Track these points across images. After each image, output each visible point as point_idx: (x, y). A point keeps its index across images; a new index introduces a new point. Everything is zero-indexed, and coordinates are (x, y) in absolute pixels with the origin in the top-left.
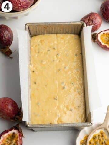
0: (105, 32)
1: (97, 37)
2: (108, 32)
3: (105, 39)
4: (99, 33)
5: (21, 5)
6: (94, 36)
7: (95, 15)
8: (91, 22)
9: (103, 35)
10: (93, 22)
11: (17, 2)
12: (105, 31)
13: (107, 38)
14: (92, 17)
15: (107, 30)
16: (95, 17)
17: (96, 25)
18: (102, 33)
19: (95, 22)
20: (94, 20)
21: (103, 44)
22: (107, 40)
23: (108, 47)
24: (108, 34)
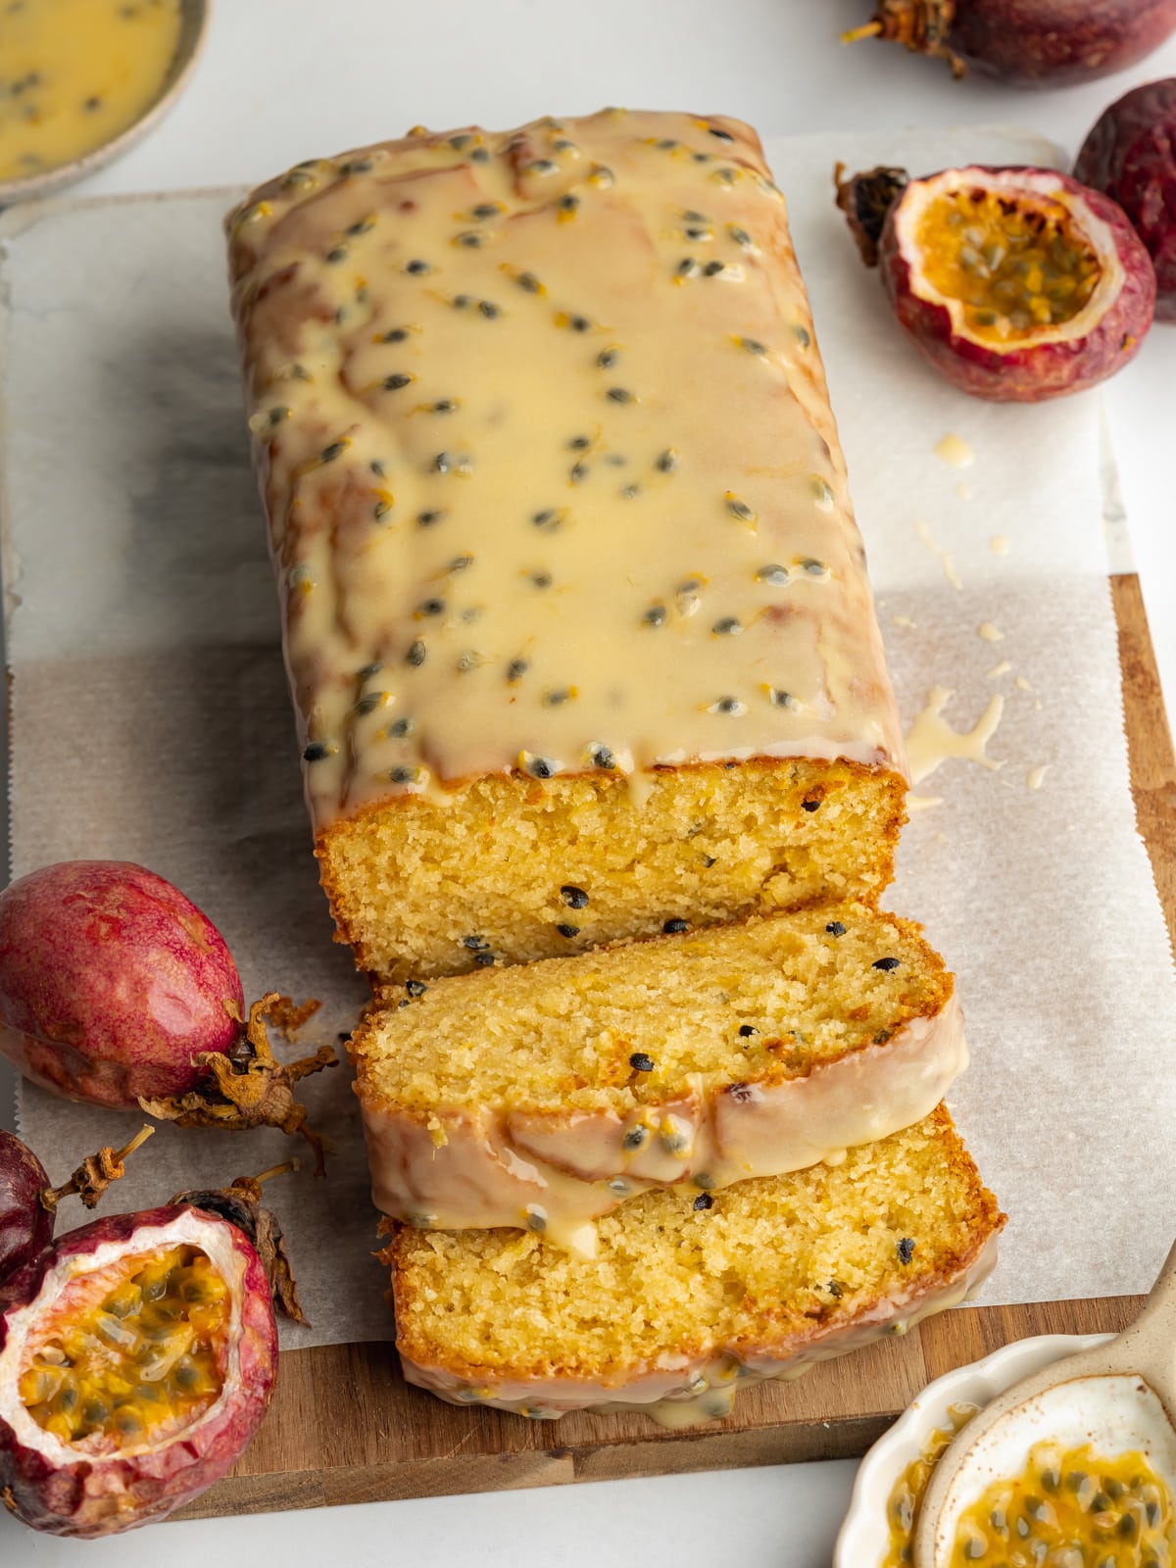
23: (960, 328)
24: (1019, 217)
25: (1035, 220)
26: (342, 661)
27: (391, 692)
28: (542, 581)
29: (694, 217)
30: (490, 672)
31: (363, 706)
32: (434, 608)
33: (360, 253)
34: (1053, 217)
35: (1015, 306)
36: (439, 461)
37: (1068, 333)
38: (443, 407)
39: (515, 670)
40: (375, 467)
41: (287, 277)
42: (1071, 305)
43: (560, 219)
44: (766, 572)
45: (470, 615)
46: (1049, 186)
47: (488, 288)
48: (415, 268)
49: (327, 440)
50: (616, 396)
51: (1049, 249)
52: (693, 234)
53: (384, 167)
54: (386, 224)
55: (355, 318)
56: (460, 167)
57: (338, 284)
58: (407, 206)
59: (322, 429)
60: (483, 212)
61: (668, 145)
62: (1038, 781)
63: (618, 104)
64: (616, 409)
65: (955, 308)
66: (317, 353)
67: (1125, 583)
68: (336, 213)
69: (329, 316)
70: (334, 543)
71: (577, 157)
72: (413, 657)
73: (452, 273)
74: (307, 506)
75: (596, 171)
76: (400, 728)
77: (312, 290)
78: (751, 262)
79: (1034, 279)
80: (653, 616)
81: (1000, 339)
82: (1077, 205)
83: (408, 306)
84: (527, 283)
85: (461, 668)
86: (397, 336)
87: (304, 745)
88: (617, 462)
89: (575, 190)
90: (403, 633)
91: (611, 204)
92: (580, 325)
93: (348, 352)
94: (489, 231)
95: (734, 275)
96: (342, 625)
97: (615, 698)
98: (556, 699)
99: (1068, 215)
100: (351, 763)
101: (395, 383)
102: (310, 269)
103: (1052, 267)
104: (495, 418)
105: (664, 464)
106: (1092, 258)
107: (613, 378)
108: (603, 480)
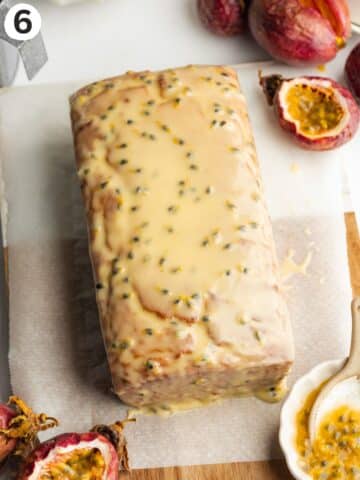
23: (299, 130)
24: (317, 93)
25: (323, 95)
26: (108, 256)
27: (123, 268)
28: (170, 231)
29: (216, 105)
30: (154, 261)
31: (114, 272)
32: (136, 240)
33: (112, 116)
34: (328, 94)
35: (316, 123)
36: (138, 189)
37: (333, 133)
38: (139, 171)
39: (162, 261)
40: (118, 191)
41: (89, 124)
42: (333, 124)
43: (175, 106)
44: (240, 228)
45: (147, 242)
46: (327, 84)
47: (152, 130)
48: (129, 122)
49: (103, 181)
50: (193, 167)
51: (327, 104)
52: (216, 111)
53: (119, 86)
54: (120, 107)
55: (110, 138)
56: (143, 87)
57: (105, 127)
58: (127, 101)
59: (100, 177)
60: (150, 103)
61: (209, 79)
62: (322, 281)
63: (193, 63)
64: (193, 172)
65: (298, 124)
66: (99, 150)
67: (350, 216)
68: (104, 102)
69: (102, 138)
70: (105, 216)
71: (180, 84)
72: (130, 256)
73: (141, 124)
74: (96, 203)
75: (187, 89)
76: (126, 280)
77: (96, 129)
78: (235, 121)
79: (322, 114)
80: (205, 243)
81: (312, 134)
82: (336, 92)
83: (128, 136)
84: (164, 128)
85: (145, 260)
86: (124, 146)
87: (96, 283)
88: (193, 190)
89: (180, 96)
90: (127, 248)
91: (191, 101)
92: (181, 143)
93: (109, 151)
94: (152, 109)
95: (230, 127)
96: (107, 244)
97: (193, 270)
98: (175, 271)
99: (333, 94)
100: (111, 290)
101: (124, 162)
102: (96, 121)
103: (328, 110)
104: (155, 175)
105: (208, 191)
106: (340, 109)
107: (192, 161)
108: (189, 196)
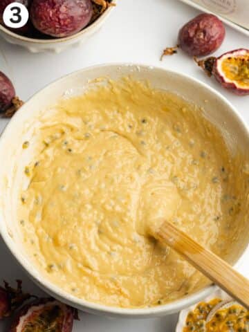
0: (233, 56)
1: (216, 66)
2: (238, 55)
3: (233, 70)
4: (219, 58)
5: (60, 24)
6: (210, 63)
7: (211, 19)
8: (202, 34)
9: (228, 61)
10: (207, 34)
11: (53, 19)
12: (232, 52)
13: (237, 67)
14: (203, 24)
15: (236, 51)
16: (211, 23)
17: (213, 39)
18: (225, 57)
19: (211, 34)
20: (208, 30)
21: (227, 80)
22: (237, 72)
